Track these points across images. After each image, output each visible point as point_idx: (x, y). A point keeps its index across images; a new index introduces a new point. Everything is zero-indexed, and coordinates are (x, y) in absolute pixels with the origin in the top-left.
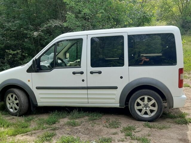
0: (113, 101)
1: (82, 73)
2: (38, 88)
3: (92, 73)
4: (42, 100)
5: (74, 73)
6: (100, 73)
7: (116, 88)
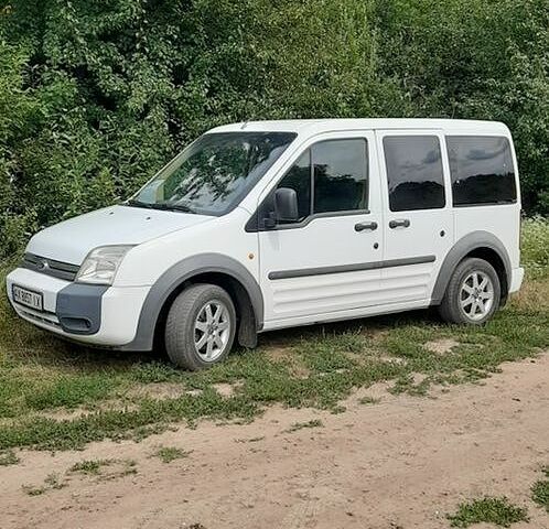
0: (421, 292)
1: (374, 227)
2: (273, 277)
3: (393, 225)
4: (278, 311)
5: (359, 228)
6: (406, 224)
7: (431, 259)
